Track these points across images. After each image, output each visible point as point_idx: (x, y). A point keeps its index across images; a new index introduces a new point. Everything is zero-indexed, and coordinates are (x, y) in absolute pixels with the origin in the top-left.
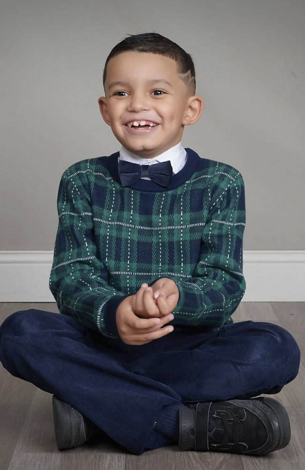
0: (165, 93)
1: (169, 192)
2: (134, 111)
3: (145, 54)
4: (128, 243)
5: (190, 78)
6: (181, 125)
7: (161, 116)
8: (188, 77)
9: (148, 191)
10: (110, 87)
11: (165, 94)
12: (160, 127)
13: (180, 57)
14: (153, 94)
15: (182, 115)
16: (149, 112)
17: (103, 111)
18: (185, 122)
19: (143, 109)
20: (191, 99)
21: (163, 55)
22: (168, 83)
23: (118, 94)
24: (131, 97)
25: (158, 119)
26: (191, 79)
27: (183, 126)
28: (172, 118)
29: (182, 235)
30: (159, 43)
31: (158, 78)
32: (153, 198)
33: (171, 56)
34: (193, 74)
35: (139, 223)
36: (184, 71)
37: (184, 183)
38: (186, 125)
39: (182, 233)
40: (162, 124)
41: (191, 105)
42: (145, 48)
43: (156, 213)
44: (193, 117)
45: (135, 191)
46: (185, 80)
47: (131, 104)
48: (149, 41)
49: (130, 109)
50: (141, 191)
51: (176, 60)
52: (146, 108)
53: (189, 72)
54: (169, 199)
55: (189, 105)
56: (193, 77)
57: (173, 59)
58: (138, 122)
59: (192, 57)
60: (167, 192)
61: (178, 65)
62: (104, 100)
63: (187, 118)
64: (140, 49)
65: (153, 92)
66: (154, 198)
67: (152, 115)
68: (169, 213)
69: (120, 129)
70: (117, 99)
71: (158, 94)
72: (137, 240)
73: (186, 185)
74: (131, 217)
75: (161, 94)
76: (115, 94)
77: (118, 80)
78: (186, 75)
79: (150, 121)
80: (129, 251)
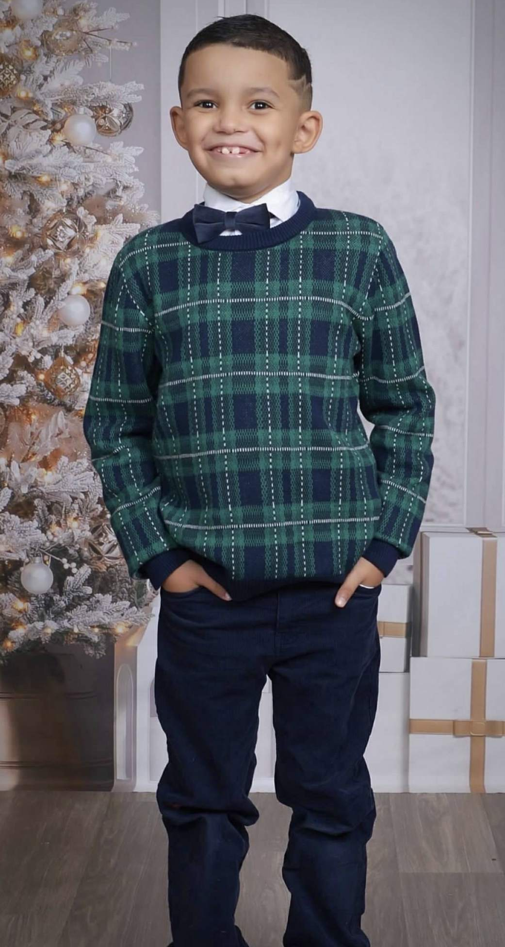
0: (270, 107)
1: (276, 247)
2: (223, 133)
3: (242, 51)
4: (218, 327)
5: (305, 85)
6: (289, 153)
7: (262, 141)
8: (303, 84)
9: (245, 250)
10: (189, 95)
11: (270, 109)
12: (259, 155)
13: (291, 54)
14: (253, 107)
15: (292, 140)
16: (245, 134)
17: (177, 126)
18: (295, 149)
19: (236, 130)
20: (306, 115)
21: (268, 52)
22: (275, 94)
23: (201, 105)
24: (219, 111)
25: (257, 145)
26: (306, 88)
27: (292, 154)
28: (278, 144)
29: (300, 310)
30: (262, 34)
31: (260, 85)
32: (252, 259)
33: (280, 54)
34: (309, 79)
35: (231, 295)
36: (297, 77)
37: (298, 234)
38: (297, 153)
39: (300, 307)
40: (263, 152)
41: (306, 125)
42: (243, 42)
43: (260, 278)
44: (306, 142)
45: (224, 253)
46: (298, 90)
47: (220, 122)
48: (248, 30)
49: (218, 129)
50: (233, 251)
51: (287, 59)
52: (241, 129)
53: (304, 78)
54: (278, 258)
55: (302, 125)
56: (309, 84)
57: (282, 58)
58: (230, 148)
59: (309, 53)
60: (272, 248)
61: (289, 68)
62: (179, 112)
63: (298, 143)
64: (235, 41)
65: (253, 104)
66: (255, 257)
67: (249, 139)
68: (281, 277)
69: (202, 156)
70: (200, 112)
71: (260, 108)
72: (231, 319)
73: (301, 237)
74: (218, 289)
75: (263, 107)
76: (197, 104)
77: (202, 87)
78: (299, 81)
79: (246, 148)
80: (220, 339)
